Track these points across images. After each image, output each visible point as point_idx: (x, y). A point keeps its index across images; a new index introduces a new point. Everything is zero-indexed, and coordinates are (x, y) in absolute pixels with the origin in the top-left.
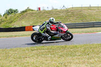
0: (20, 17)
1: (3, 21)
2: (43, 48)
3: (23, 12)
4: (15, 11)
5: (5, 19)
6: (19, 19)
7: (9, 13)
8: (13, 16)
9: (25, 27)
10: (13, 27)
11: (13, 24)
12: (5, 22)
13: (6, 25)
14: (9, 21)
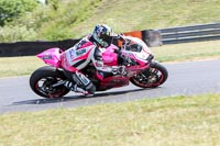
1: (46, 20)
2: (180, 102)
5: (52, 14)
6: (96, 10)
11: (76, 26)
12: (53, 23)
13: (55, 31)
14: (64, 18)
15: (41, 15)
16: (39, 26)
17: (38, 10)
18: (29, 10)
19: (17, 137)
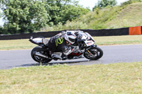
0: (120, 12)
1: (92, 19)
3: (125, 3)
4: (111, 3)
5: (96, 16)
6: (118, 15)
7: (102, 5)
8: (108, 10)
9: (128, 28)
10: (108, 28)
11: (108, 22)
12: (96, 21)
13: (97, 24)
14: (102, 18)
15: (90, 16)
16: (89, 22)
17: (88, 14)
18: (84, 14)
19: (78, 78)
